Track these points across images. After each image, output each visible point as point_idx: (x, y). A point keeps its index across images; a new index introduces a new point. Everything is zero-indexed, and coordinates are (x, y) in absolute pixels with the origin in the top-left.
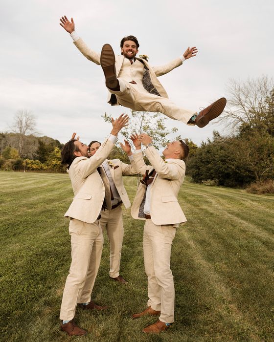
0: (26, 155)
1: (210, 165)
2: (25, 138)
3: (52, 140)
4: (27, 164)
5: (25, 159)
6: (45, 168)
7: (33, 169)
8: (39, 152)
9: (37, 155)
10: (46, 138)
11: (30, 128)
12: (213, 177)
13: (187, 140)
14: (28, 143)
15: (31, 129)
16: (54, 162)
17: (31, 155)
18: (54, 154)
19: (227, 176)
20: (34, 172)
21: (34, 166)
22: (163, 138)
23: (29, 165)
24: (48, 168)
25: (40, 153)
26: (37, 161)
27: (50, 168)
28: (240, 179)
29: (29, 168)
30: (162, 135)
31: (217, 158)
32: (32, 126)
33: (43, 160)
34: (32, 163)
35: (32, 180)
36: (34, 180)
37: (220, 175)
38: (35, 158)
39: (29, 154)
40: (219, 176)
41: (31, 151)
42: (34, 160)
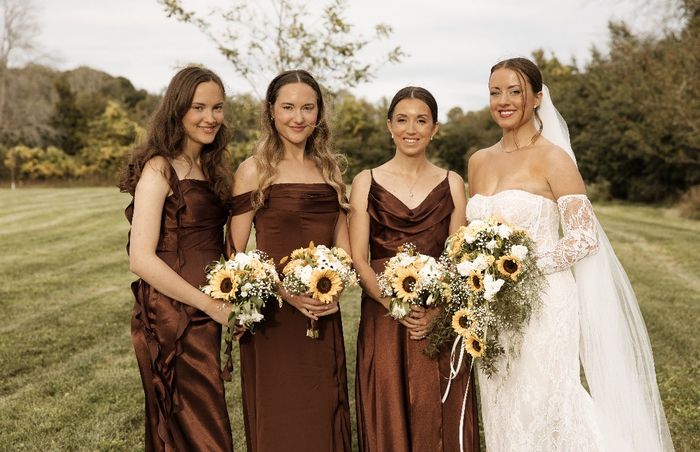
0: (17, 133)
1: (583, 134)
2: (12, 76)
3: (107, 77)
4: (20, 160)
5: (15, 144)
6: (78, 172)
7: (42, 179)
8: (60, 119)
9: (53, 132)
10: (86, 72)
11: (23, 41)
12: (596, 174)
13: (539, 55)
14: (23, 94)
15: (27, 46)
16: (107, 152)
17: (35, 133)
18: (105, 125)
19: (637, 167)
20: (47, 187)
21: (45, 168)
22: (348, 60)
23: (28, 166)
24: (87, 173)
25: (64, 123)
26: (52, 150)
27: (96, 172)
28: (674, 175)
29: (27, 175)
30: (344, 51)
31: (606, 109)
32: (26, 35)
33: (71, 147)
34: (35, 157)
35: (20, 212)
36: (29, 210)
37: (615, 165)
38: (47, 141)
39: (26, 129)
40: (611, 169)
41: (32, 119)
42: (45, 149)
